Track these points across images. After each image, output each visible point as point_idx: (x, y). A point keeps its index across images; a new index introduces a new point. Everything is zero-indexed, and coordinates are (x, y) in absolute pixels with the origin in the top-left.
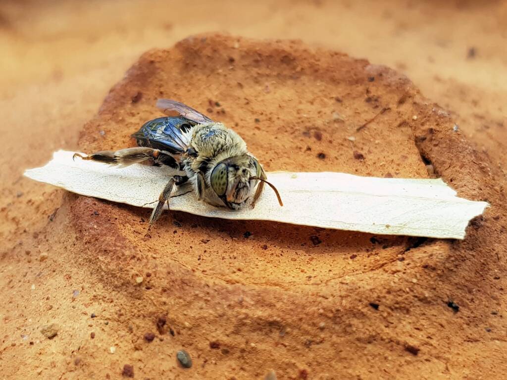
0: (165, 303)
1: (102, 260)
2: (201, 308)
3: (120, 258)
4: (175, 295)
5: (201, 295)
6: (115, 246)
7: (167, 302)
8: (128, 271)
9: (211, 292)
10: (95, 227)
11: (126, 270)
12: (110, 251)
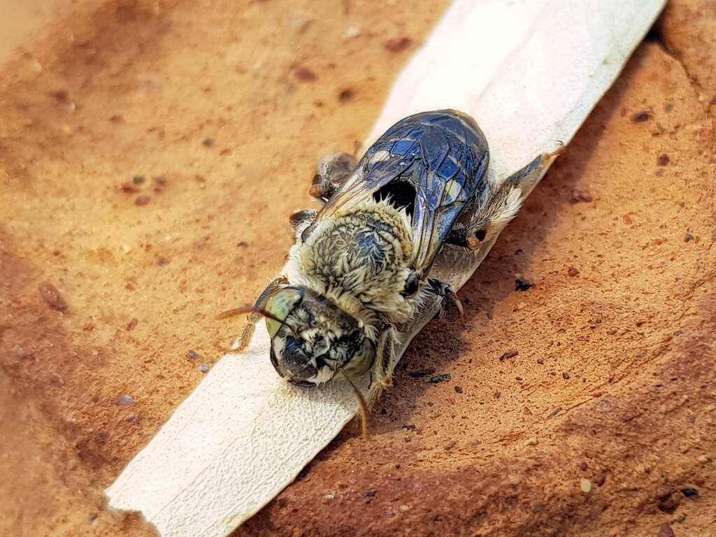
0: (648, 472)
1: (489, 531)
2: (693, 420)
3: (515, 497)
4: (644, 446)
5: (671, 407)
6: (480, 492)
7: (648, 466)
8: (554, 496)
9: (674, 387)
10: (405, 508)
11: (550, 499)
12: (483, 507)
